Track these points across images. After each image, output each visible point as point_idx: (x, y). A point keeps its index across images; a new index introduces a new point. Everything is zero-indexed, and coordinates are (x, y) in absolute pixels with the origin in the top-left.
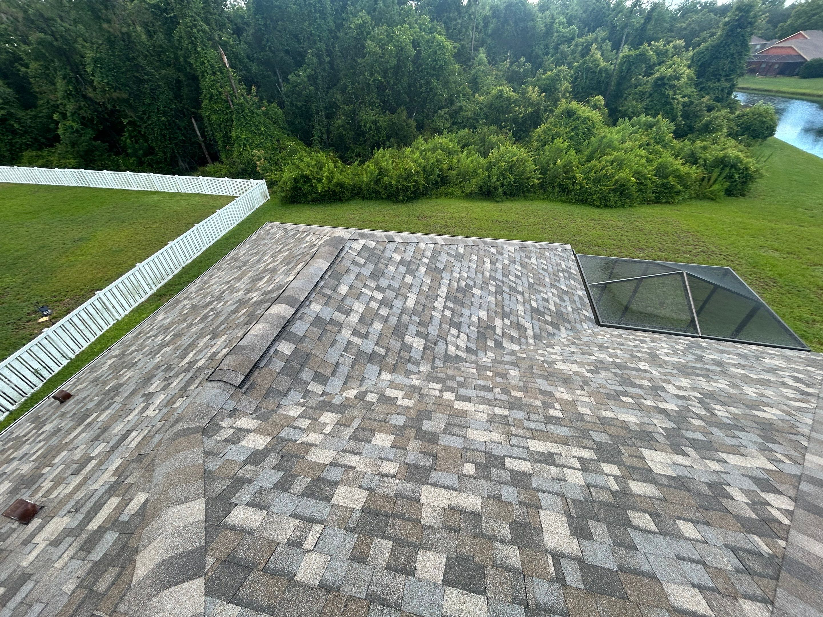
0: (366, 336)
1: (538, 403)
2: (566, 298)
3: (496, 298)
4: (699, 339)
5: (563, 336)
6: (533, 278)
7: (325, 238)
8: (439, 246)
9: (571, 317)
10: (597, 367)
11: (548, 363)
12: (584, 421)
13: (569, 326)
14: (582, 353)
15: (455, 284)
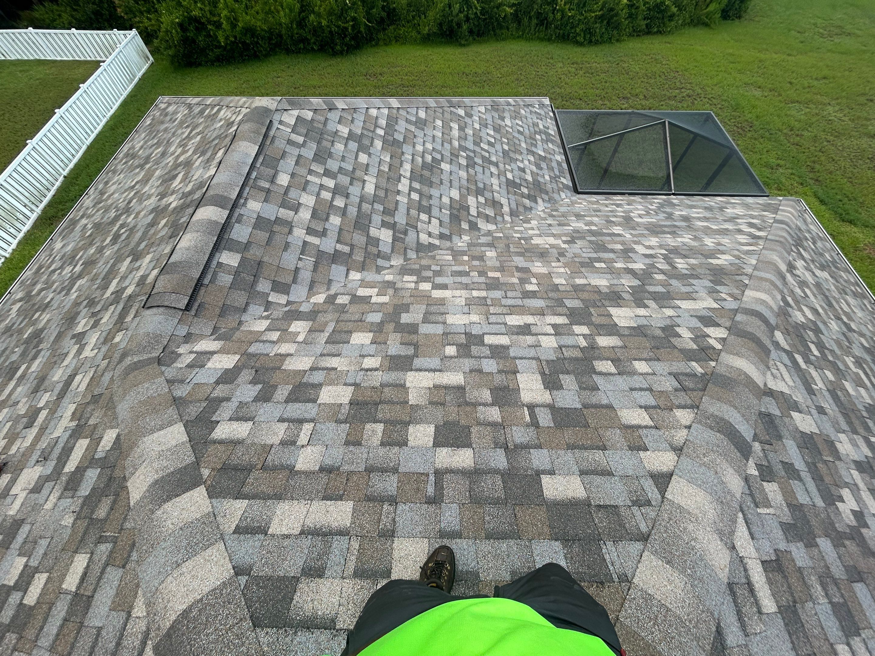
0: (323, 234)
1: (515, 280)
2: (544, 165)
3: (468, 172)
4: (672, 196)
5: (540, 209)
6: (508, 144)
7: (244, 111)
8: (395, 111)
9: (549, 187)
10: (572, 237)
11: (525, 239)
12: (559, 290)
13: (546, 197)
14: (559, 225)
15: (420, 160)
